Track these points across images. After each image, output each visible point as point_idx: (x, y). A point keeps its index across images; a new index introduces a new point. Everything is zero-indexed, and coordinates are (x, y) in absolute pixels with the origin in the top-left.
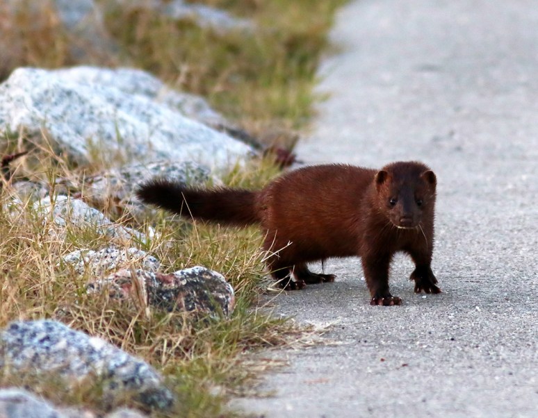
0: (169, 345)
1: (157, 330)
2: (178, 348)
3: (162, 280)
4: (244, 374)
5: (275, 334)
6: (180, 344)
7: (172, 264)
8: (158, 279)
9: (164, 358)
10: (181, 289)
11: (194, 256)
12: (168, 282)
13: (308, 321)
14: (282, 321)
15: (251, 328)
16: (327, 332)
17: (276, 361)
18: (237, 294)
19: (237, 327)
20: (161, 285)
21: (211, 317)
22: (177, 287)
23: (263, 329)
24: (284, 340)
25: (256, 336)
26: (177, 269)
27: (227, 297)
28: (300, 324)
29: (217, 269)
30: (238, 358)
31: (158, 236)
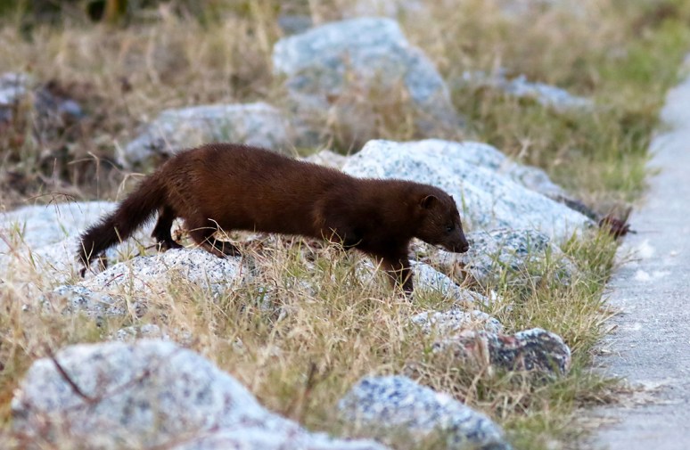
0: (510, 401)
1: (499, 387)
2: (518, 405)
3: (504, 341)
4: (579, 430)
5: (608, 393)
6: (520, 401)
7: (513, 325)
8: (500, 340)
9: (504, 414)
10: (521, 349)
11: (534, 319)
12: (509, 343)
13: (639, 382)
14: (615, 381)
15: (587, 386)
16: (657, 392)
17: (611, 418)
18: (574, 355)
19: (573, 386)
20: (503, 346)
21: (549, 375)
22: (517, 347)
23: (598, 388)
24: (616, 398)
25: (591, 394)
26: (518, 330)
27: (564, 358)
28: (631, 384)
29: (554, 330)
30: (573, 414)
31: (501, 299)
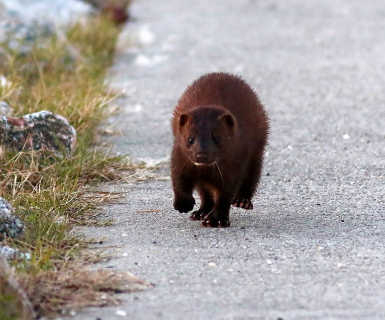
0: (19, 180)
1: (9, 166)
2: (26, 183)
3: (13, 123)
4: (85, 206)
5: (112, 170)
6: (28, 179)
7: (22, 108)
8: (9, 122)
9: (14, 192)
10: (30, 130)
11: (41, 102)
12: (18, 125)
13: (141, 159)
14: (118, 159)
15: (92, 164)
16: (158, 169)
17: (113, 194)
18: (79, 135)
19: (79, 164)
20: (12, 127)
21: (56, 155)
22: (26, 129)
23: (102, 166)
24: (120, 175)
25: (95, 172)
26: (27, 113)
27: (70, 138)
28: (133, 162)
29: (60, 113)
30: (79, 191)
31: (10, 84)
